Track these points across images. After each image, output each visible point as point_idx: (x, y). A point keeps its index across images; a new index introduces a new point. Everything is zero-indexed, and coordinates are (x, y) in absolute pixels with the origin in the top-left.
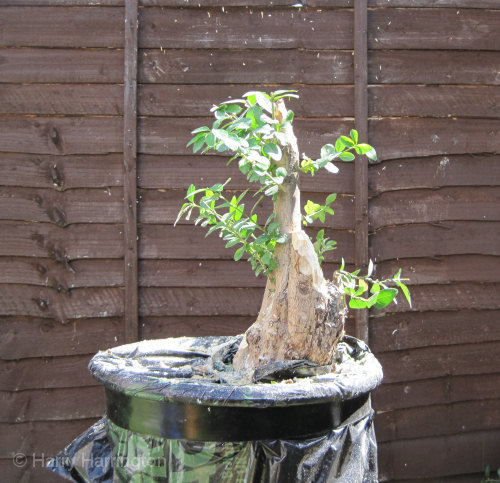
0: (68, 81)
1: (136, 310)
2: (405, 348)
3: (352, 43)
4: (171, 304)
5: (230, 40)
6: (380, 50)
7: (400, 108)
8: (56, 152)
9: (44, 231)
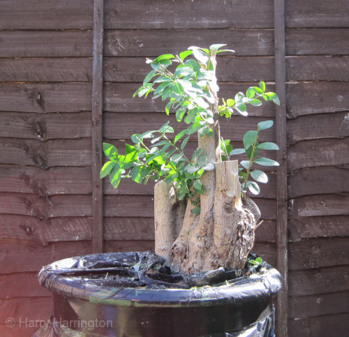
0: (50, 55)
1: (101, 235)
2: (317, 267)
3: (273, 23)
4: (129, 231)
5: (176, 22)
6: (295, 28)
7: (312, 74)
8: (39, 110)
9: (30, 172)
